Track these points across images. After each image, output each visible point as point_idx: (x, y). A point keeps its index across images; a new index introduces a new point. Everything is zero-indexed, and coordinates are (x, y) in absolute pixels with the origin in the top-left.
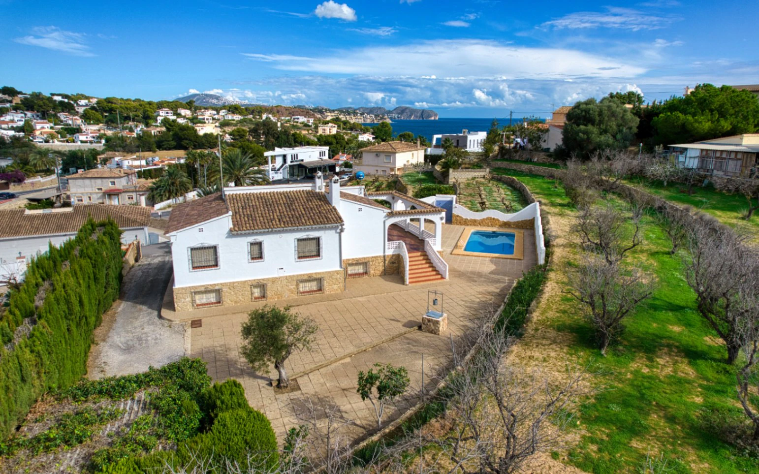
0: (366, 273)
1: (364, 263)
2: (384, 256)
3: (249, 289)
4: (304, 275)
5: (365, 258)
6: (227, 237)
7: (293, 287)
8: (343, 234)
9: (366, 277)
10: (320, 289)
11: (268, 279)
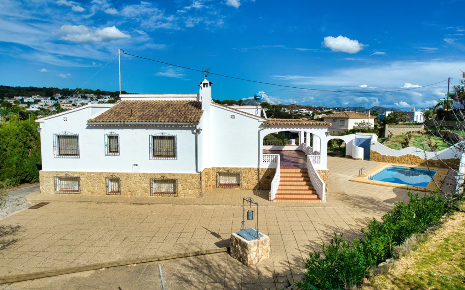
0: (239, 185)
1: (237, 174)
2: (258, 169)
3: (104, 181)
4: (157, 174)
5: (237, 169)
6: (87, 128)
7: (146, 185)
8: (199, 136)
9: (237, 189)
10: (175, 192)
11: (122, 174)
